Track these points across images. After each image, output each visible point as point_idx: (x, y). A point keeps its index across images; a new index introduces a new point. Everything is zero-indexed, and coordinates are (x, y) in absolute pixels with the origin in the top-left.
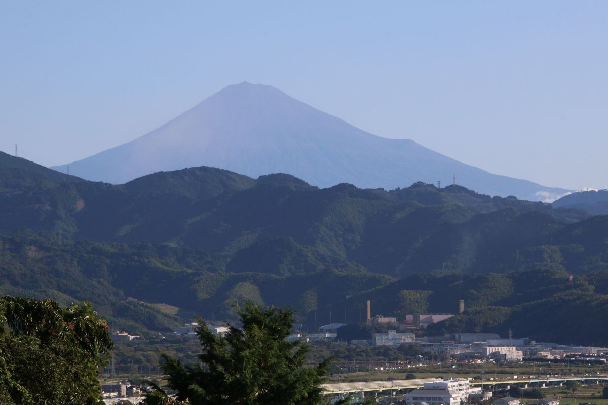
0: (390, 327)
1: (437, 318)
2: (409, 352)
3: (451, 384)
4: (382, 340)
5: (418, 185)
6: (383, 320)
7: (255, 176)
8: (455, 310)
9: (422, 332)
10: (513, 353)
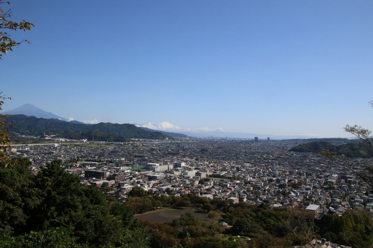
0: (47, 137)
1: (54, 136)
2: (49, 140)
3: (55, 144)
4: (46, 138)
5: (52, 118)
6: (46, 136)
7: (29, 116)
8: (56, 135)
9: (51, 137)
10: (63, 140)
